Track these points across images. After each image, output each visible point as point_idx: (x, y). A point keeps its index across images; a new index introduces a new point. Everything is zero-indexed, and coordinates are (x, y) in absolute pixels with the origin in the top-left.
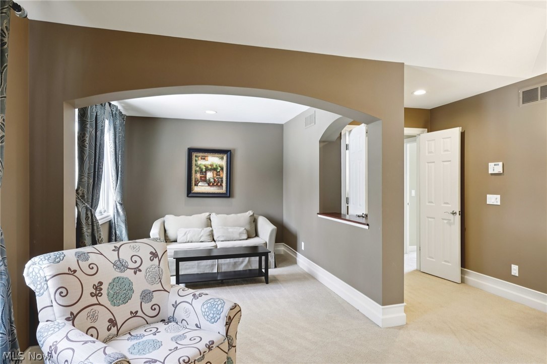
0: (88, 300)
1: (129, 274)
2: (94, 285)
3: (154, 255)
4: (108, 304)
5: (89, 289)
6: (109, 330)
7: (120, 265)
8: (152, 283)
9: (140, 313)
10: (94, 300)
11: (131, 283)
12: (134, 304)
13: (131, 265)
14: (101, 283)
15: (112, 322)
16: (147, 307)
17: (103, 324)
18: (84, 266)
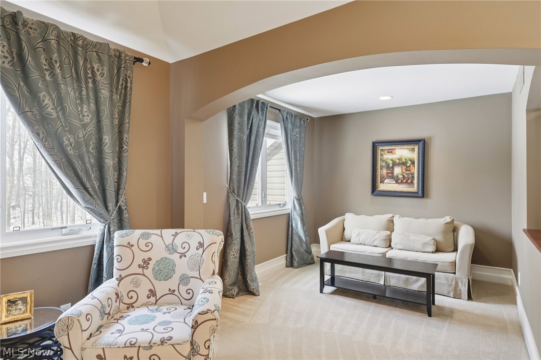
0: (135, 269)
1: (175, 257)
2: (144, 259)
3: (201, 245)
4: (152, 277)
5: (139, 261)
6: (148, 297)
7: (171, 249)
8: (192, 270)
9: (176, 293)
10: (140, 271)
11: (174, 265)
12: (173, 283)
14: (150, 259)
15: (152, 293)
16: (183, 289)
17: (143, 292)
18: (142, 242)
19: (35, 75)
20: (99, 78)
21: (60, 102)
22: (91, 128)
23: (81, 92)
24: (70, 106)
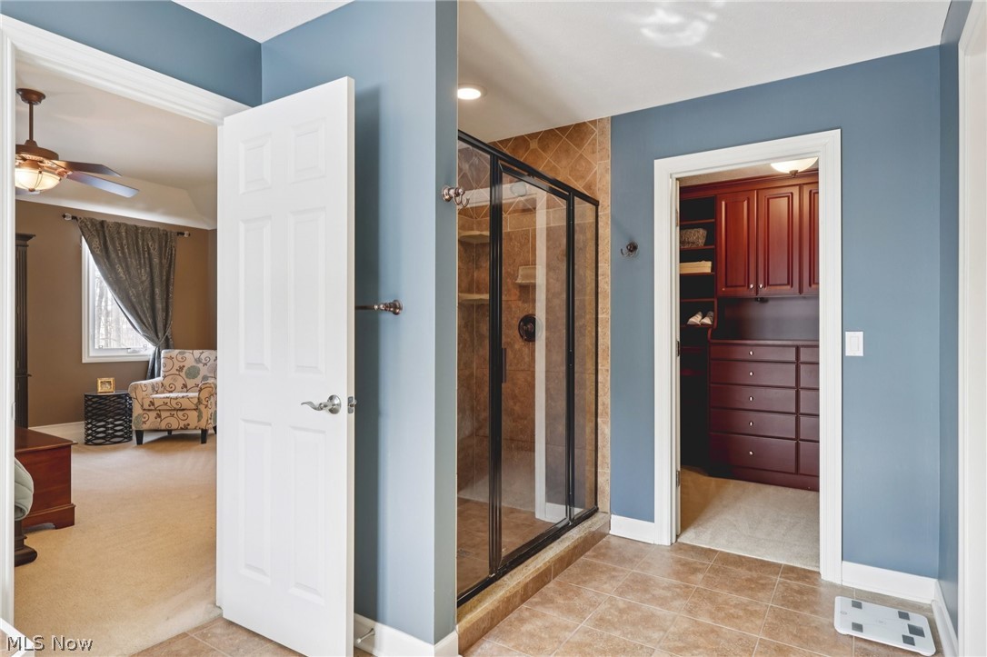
0: (174, 371)
1: (200, 365)
2: (180, 366)
4: (185, 377)
5: (176, 367)
6: (183, 388)
7: (198, 361)
8: (210, 372)
10: (177, 373)
11: (199, 370)
12: (198, 380)
13: (204, 361)
14: (184, 366)
15: (185, 386)
17: (179, 384)
18: (179, 357)
19: (113, 255)
20: (152, 251)
21: (127, 270)
22: (147, 283)
23: (140, 261)
24: (133, 271)
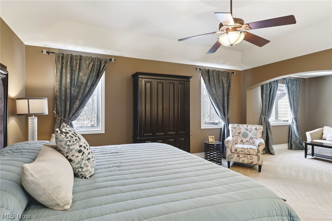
0: (236, 134)
1: (248, 132)
2: (239, 132)
3: (256, 129)
4: (241, 137)
5: (237, 132)
6: (241, 142)
7: (247, 130)
8: (254, 136)
9: (249, 141)
10: (238, 135)
11: (248, 134)
12: (248, 139)
13: (249, 130)
14: (241, 132)
15: (242, 141)
16: (251, 141)
17: (239, 140)
18: (238, 127)
20: (224, 81)
21: (215, 89)
22: (221, 95)
23: (219, 85)
24: (217, 90)
